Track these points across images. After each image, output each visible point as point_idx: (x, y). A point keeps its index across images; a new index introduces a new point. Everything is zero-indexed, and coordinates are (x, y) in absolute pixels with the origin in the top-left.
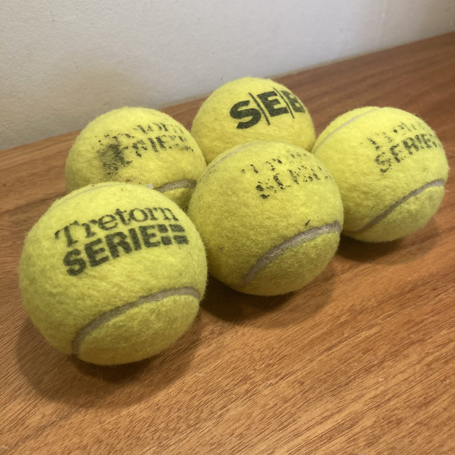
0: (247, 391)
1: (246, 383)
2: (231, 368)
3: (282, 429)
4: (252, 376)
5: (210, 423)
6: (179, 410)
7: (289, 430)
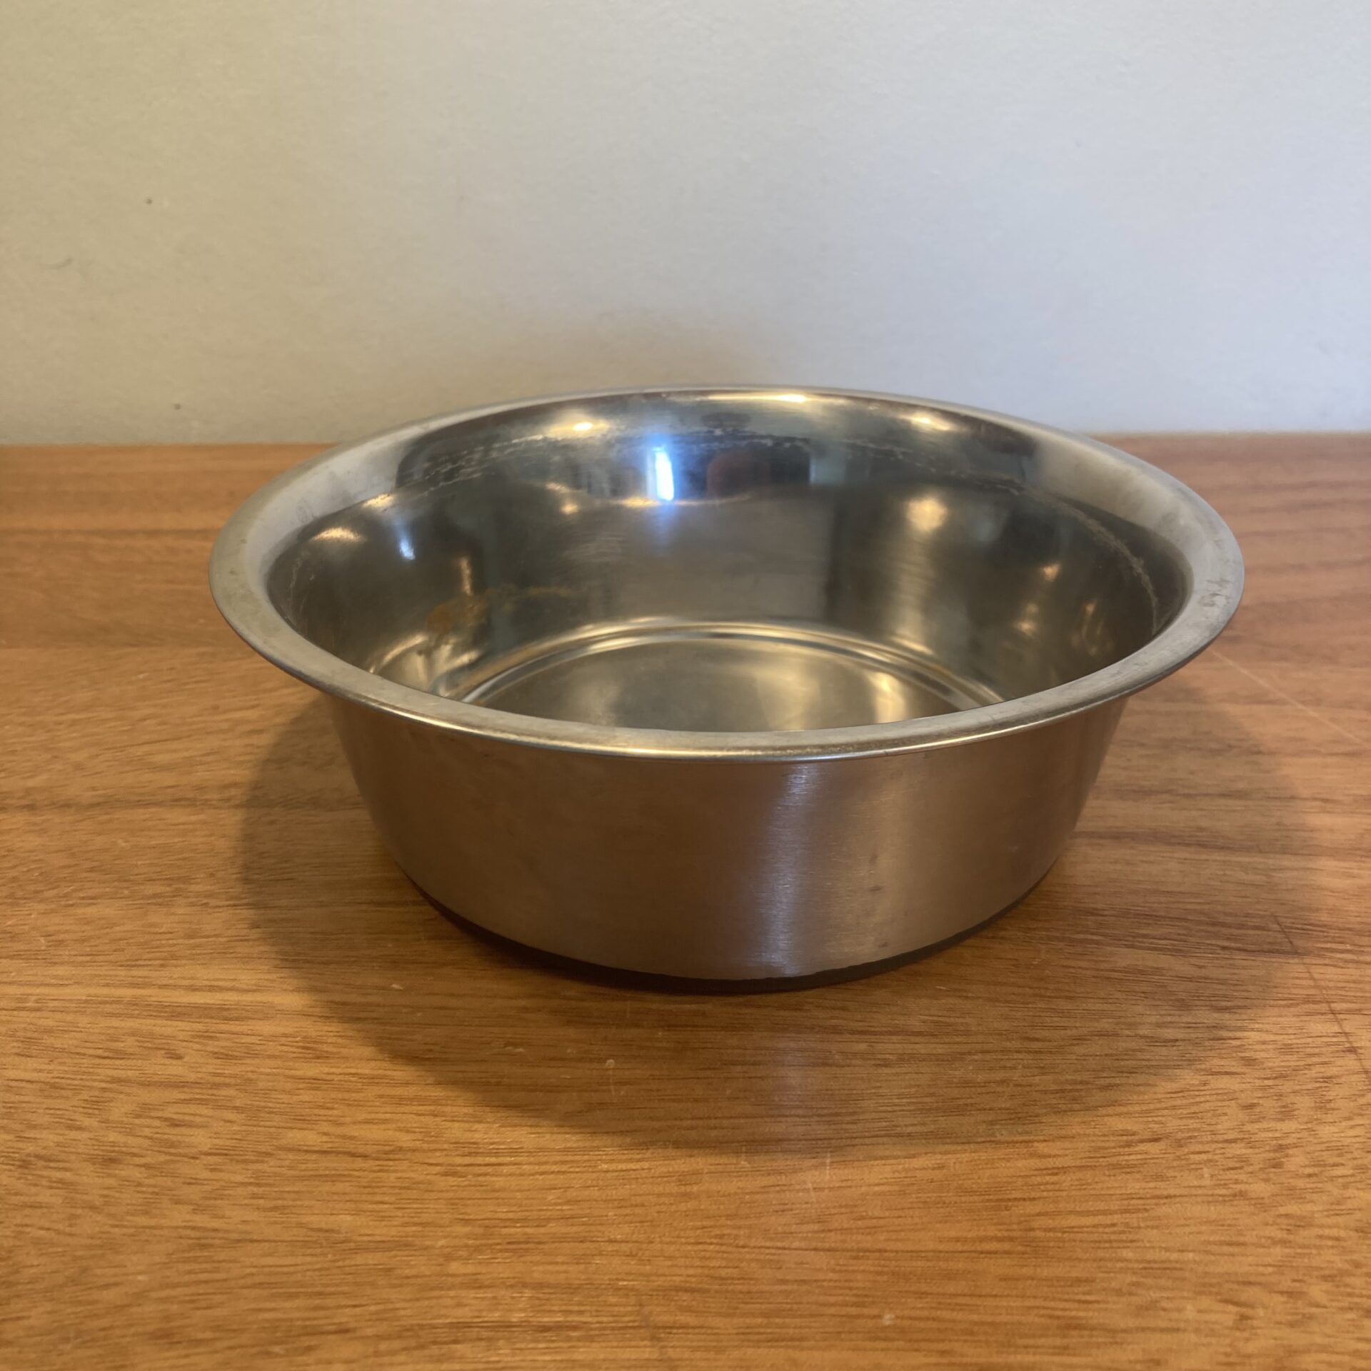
0: (155, 896)
1: (170, 885)
2: (180, 856)
3: (128, 966)
4: (192, 881)
5: (42, 907)
6: (28, 871)
7: (135, 972)
